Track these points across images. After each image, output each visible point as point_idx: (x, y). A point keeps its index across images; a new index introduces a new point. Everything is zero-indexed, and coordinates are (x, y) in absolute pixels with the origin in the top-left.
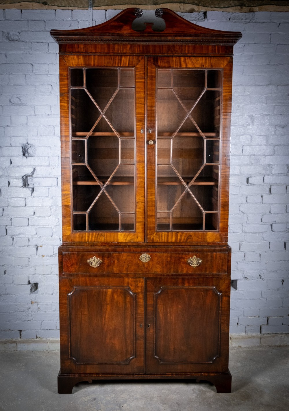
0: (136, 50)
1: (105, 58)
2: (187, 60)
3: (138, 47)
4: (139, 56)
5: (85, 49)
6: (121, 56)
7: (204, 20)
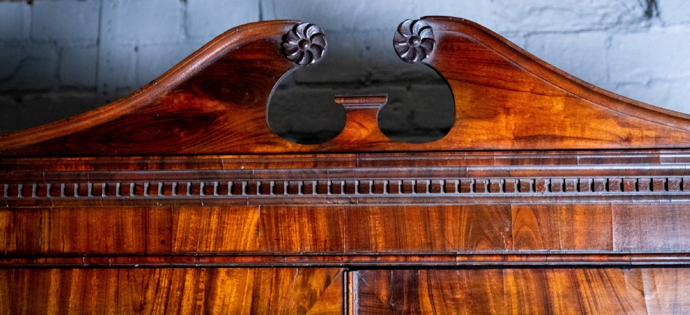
0: (296, 237)
1: (124, 283)
2: (584, 289)
3: (305, 220)
4: (309, 271)
5: (14, 236)
6: (212, 272)
7: (649, 26)
